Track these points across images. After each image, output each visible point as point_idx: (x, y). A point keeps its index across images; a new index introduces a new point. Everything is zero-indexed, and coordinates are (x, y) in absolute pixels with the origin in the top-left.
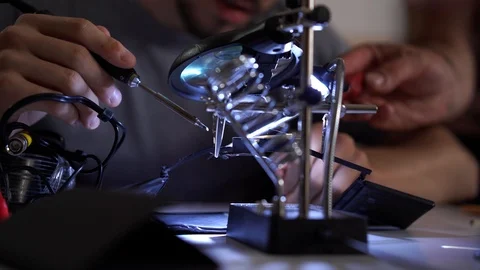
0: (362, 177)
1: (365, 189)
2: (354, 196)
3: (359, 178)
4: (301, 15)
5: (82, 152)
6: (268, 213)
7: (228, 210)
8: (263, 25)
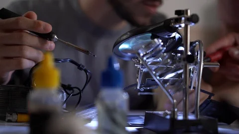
0: (209, 97)
1: (211, 103)
2: (205, 107)
3: (208, 98)
4: (183, 19)
5: (71, 85)
6: (168, 117)
7: (144, 114)
8: (163, 23)
